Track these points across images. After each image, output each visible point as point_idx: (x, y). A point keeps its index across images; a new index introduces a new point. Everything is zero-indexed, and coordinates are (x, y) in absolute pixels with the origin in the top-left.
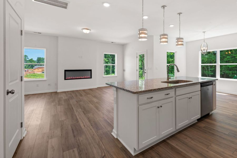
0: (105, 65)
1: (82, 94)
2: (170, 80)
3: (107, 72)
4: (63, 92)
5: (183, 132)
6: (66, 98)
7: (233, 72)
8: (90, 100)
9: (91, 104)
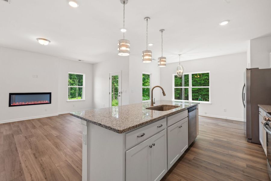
0: (70, 87)
1: (35, 125)
2: (155, 105)
3: (72, 95)
4: (5, 123)
5: (174, 171)
6: (9, 133)
7: (196, 94)
8: (46, 134)
9: (48, 141)
